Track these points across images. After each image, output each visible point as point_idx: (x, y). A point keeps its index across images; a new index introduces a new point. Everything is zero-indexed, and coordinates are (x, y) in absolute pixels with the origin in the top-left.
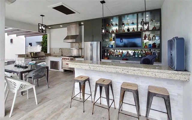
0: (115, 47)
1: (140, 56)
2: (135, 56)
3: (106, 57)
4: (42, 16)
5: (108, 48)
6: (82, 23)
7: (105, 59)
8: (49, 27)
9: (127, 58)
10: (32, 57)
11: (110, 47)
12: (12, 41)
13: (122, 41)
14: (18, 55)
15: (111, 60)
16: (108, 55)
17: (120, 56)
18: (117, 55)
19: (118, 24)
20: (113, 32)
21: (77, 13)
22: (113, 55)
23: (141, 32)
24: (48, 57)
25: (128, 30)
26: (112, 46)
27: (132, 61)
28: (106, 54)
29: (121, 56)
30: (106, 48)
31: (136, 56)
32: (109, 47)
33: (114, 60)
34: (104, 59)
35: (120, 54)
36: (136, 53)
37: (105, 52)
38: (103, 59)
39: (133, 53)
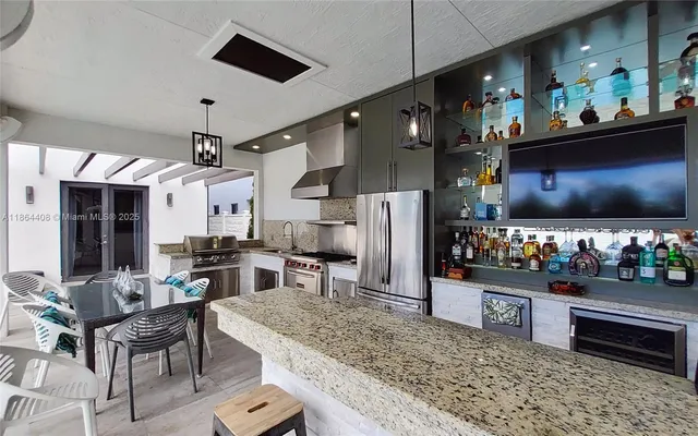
0: (507, 215)
1: (677, 274)
2: (637, 272)
3: (457, 266)
4: (207, 102)
5: (467, 224)
6: (355, 115)
7: (451, 275)
8: (256, 147)
9: (582, 279)
10: (195, 255)
11: (482, 214)
12: (169, 199)
13: (549, 182)
14: (160, 245)
15: (483, 286)
16: (470, 254)
17: (534, 264)
18: (519, 260)
19: (520, 91)
20: (495, 138)
21: (315, 68)
22: (495, 259)
23: (683, 120)
24: (248, 252)
25: (589, 116)
26: (491, 209)
27: (617, 305)
28: (457, 251)
29: (541, 265)
30: (457, 223)
31: (648, 272)
32: (472, 216)
33: (498, 288)
34: (446, 276)
35: (535, 256)
36: (642, 249)
37: (454, 242)
38: (438, 274)
39: (626, 249)
